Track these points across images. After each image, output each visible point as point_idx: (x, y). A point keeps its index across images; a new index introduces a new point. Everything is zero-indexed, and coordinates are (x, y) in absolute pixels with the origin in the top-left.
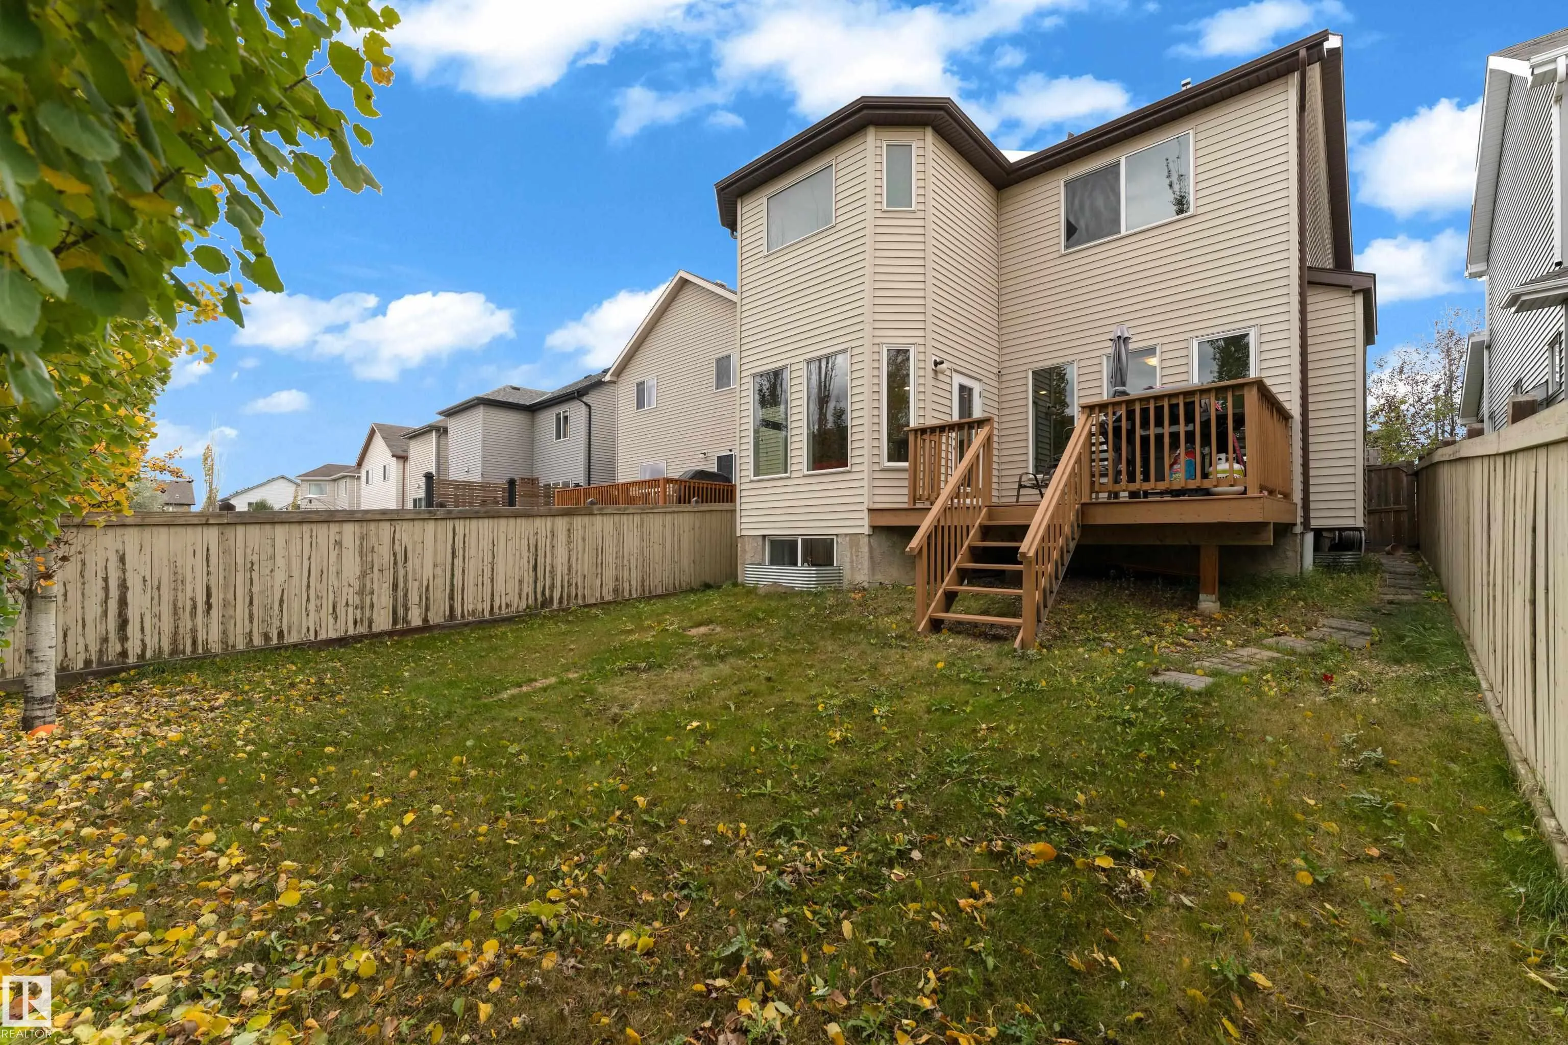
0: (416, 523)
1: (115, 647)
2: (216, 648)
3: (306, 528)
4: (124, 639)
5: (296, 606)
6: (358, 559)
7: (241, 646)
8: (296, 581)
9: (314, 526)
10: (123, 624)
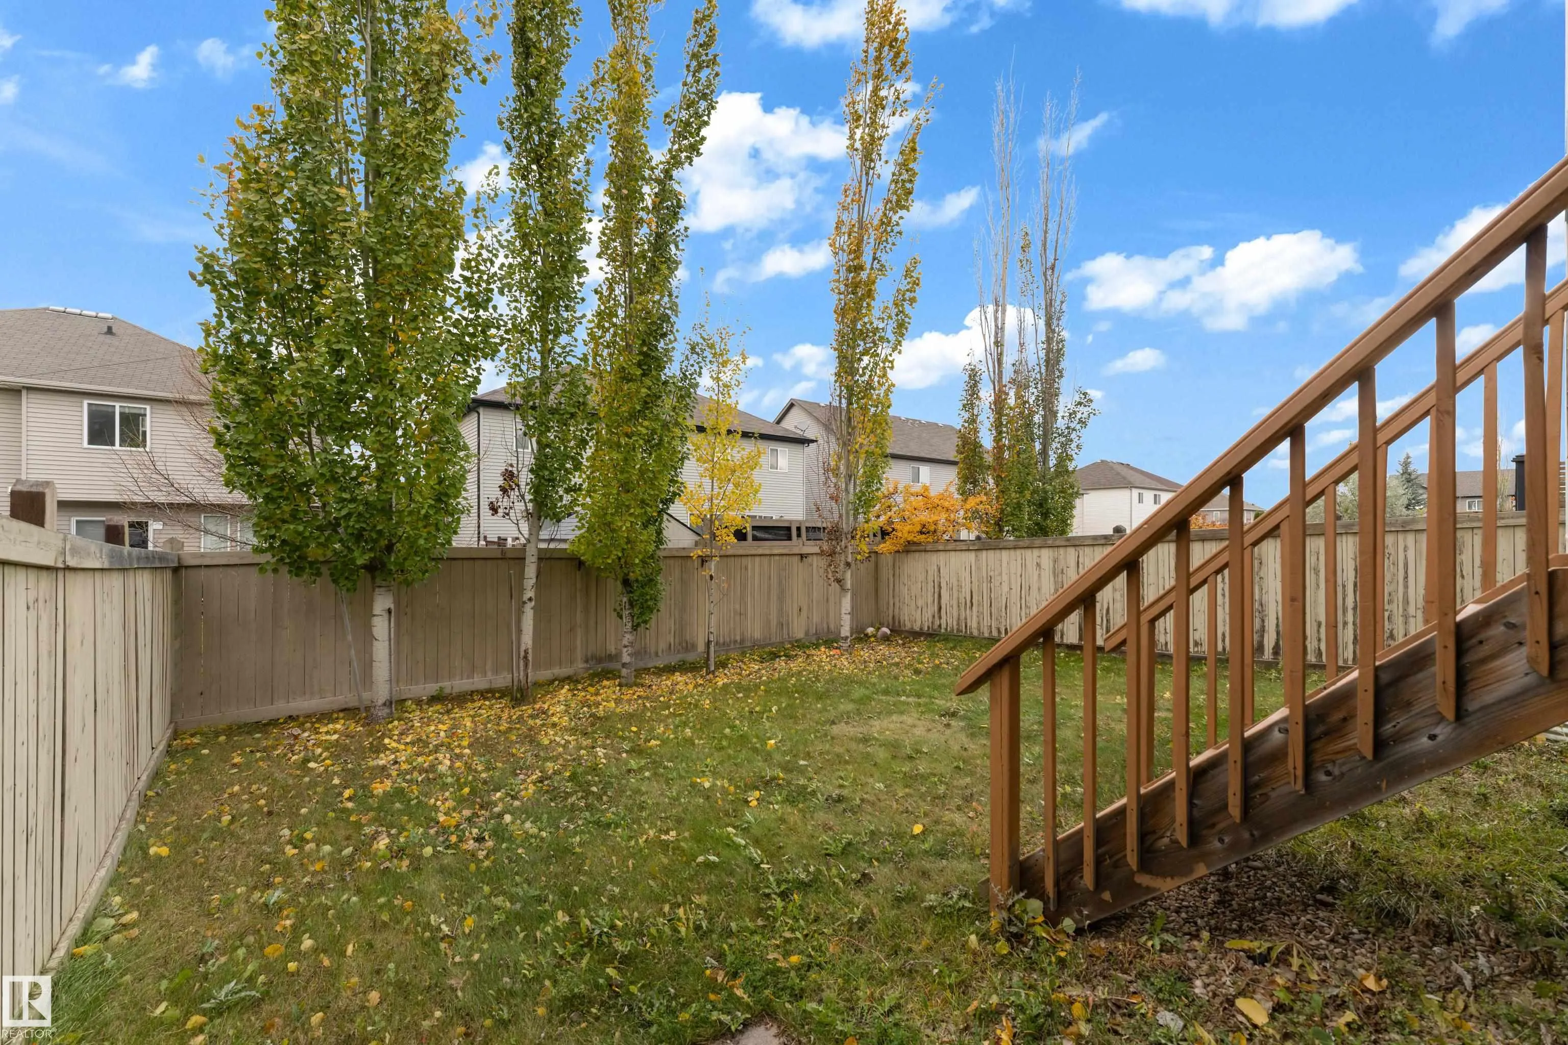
0: (1096, 548)
1: (937, 623)
2: (975, 633)
3: (1019, 552)
4: (940, 618)
5: (1014, 610)
6: (1052, 579)
7: (986, 635)
8: (1014, 591)
9: (1023, 551)
10: (940, 609)
